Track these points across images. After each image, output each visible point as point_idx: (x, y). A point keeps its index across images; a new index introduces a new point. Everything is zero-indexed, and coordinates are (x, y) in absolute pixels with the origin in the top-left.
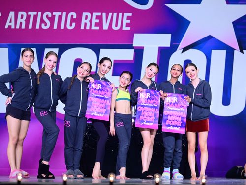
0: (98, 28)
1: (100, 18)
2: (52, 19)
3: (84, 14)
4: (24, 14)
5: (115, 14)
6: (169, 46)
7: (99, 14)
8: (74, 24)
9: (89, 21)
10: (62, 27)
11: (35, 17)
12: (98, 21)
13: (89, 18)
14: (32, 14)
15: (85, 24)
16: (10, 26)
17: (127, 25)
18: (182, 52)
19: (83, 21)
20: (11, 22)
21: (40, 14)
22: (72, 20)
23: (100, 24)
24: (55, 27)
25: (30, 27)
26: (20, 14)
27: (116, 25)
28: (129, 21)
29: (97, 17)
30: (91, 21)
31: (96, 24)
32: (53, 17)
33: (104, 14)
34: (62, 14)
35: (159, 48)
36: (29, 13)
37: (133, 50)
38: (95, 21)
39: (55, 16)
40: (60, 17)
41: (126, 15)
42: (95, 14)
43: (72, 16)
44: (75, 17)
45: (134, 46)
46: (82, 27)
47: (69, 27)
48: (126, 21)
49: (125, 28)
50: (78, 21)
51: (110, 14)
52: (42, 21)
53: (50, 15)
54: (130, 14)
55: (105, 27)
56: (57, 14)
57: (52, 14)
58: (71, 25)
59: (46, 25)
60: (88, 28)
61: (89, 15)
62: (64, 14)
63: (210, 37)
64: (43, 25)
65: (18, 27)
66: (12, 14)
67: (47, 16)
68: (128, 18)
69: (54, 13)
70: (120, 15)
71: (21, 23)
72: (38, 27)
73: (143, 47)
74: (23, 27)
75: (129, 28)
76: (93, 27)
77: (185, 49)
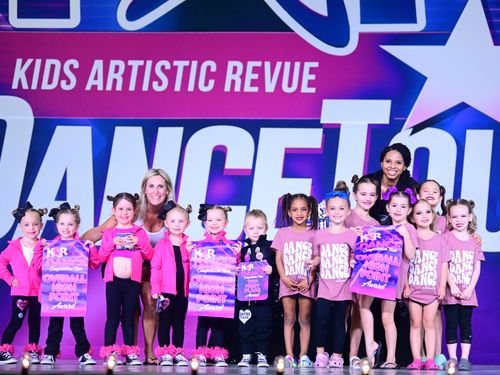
0: (255, 89)
1: (259, 71)
2: (171, 74)
3: (231, 64)
4: (121, 64)
5: (288, 65)
6: (387, 122)
7: (258, 64)
8: (212, 83)
9: (239, 76)
10: (191, 88)
11: (142, 69)
12: (256, 76)
13: (240, 71)
14: (135, 64)
15: (233, 82)
16: (94, 87)
17: (311, 84)
18: (413, 133)
19: (230, 76)
20: (96, 78)
21: (149, 63)
22: (209, 75)
23: (259, 82)
24: (178, 88)
25: (132, 87)
26: (113, 63)
27: (290, 85)
28: (313, 77)
29: (255, 70)
30: (243, 77)
31: (253, 83)
32: (174, 69)
33: (268, 65)
34: (190, 64)
35: (370, 126)
36: (130, 63)
37: (321, 130)
38: (250, 76)
39: (176, 67)
40: (187, 70)
41: (308, 65)
42: (251, 64)
43: (209, 68)
44: (214, 68)
45: (322, 122)
46: (227, 88)
47: (202, 88)
48: (308, 77)
49: (305, 89)
50: (219, 76)
51: (279, 65)
52: (154, 77)
53: (168, 66)
54: (315, 65)
55: (270, 87)
56: (181, 64)
57: (172, 64)
58: (206, 84)
59: (160, 84)
60: (237, 88)
61: (239, 65)
62: (195, 64)
63: (463, 106)
64: (155, 84)
65: (109, 87)
66: (98, 64)
67: (163, 68)
68: (312, 71)
69: (176, 63)
70: (297, 65)
71: (115, 81)
72: (145, 88)
73: (339, 125)
74: (119, 87)
75: (313, 90)
76: (248, 88)
77: (417, 129)
